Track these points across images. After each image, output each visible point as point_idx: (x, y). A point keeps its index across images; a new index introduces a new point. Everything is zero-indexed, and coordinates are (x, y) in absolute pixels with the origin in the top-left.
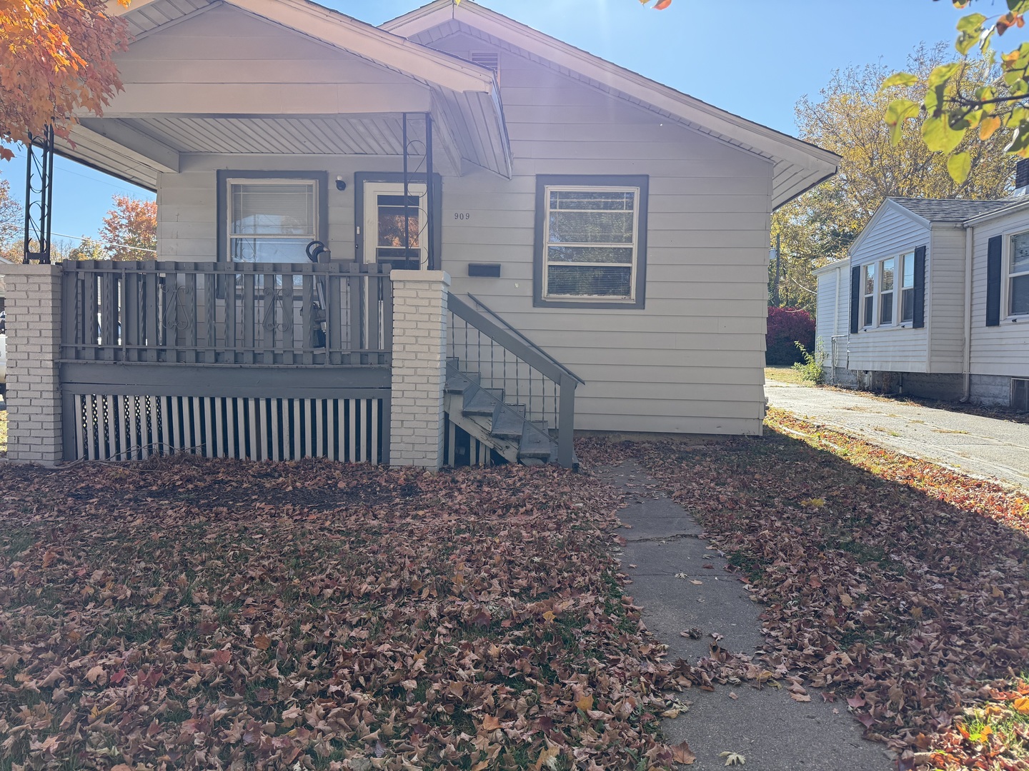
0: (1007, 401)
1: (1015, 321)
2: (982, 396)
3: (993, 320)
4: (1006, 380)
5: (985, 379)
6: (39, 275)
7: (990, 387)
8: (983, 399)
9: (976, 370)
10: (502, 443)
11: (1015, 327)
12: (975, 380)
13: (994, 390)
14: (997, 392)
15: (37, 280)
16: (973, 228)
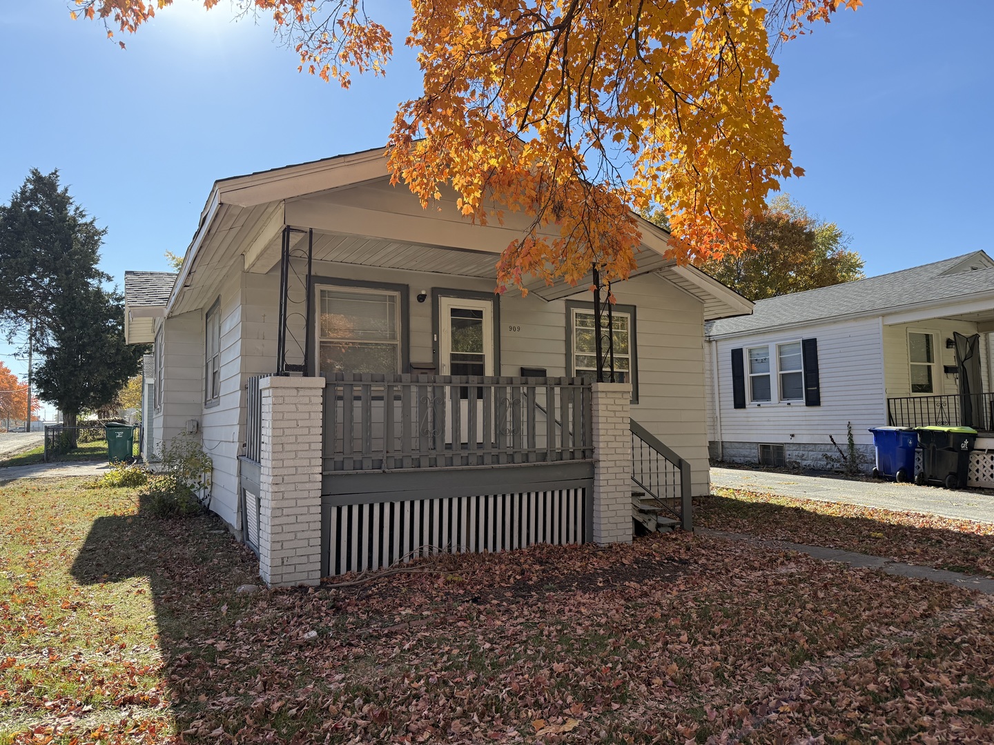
0: (756, 459)
1: (759, 405)
2: (734, 456)
3: (740, 403)
4: (754, 445)
5: (736, 445)
6: (311, 388)
7: (741, 450)
8: (734, 458)
9: (726, 438)
10: (646, 517)
11: (759, 410)
12: (726, 445)
13: (745, 452)
14: (747, 453)
15: (308, 392)
16: (716, 341)
